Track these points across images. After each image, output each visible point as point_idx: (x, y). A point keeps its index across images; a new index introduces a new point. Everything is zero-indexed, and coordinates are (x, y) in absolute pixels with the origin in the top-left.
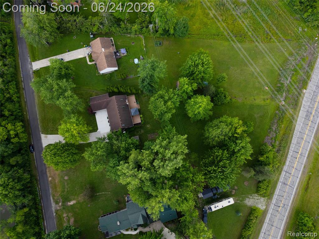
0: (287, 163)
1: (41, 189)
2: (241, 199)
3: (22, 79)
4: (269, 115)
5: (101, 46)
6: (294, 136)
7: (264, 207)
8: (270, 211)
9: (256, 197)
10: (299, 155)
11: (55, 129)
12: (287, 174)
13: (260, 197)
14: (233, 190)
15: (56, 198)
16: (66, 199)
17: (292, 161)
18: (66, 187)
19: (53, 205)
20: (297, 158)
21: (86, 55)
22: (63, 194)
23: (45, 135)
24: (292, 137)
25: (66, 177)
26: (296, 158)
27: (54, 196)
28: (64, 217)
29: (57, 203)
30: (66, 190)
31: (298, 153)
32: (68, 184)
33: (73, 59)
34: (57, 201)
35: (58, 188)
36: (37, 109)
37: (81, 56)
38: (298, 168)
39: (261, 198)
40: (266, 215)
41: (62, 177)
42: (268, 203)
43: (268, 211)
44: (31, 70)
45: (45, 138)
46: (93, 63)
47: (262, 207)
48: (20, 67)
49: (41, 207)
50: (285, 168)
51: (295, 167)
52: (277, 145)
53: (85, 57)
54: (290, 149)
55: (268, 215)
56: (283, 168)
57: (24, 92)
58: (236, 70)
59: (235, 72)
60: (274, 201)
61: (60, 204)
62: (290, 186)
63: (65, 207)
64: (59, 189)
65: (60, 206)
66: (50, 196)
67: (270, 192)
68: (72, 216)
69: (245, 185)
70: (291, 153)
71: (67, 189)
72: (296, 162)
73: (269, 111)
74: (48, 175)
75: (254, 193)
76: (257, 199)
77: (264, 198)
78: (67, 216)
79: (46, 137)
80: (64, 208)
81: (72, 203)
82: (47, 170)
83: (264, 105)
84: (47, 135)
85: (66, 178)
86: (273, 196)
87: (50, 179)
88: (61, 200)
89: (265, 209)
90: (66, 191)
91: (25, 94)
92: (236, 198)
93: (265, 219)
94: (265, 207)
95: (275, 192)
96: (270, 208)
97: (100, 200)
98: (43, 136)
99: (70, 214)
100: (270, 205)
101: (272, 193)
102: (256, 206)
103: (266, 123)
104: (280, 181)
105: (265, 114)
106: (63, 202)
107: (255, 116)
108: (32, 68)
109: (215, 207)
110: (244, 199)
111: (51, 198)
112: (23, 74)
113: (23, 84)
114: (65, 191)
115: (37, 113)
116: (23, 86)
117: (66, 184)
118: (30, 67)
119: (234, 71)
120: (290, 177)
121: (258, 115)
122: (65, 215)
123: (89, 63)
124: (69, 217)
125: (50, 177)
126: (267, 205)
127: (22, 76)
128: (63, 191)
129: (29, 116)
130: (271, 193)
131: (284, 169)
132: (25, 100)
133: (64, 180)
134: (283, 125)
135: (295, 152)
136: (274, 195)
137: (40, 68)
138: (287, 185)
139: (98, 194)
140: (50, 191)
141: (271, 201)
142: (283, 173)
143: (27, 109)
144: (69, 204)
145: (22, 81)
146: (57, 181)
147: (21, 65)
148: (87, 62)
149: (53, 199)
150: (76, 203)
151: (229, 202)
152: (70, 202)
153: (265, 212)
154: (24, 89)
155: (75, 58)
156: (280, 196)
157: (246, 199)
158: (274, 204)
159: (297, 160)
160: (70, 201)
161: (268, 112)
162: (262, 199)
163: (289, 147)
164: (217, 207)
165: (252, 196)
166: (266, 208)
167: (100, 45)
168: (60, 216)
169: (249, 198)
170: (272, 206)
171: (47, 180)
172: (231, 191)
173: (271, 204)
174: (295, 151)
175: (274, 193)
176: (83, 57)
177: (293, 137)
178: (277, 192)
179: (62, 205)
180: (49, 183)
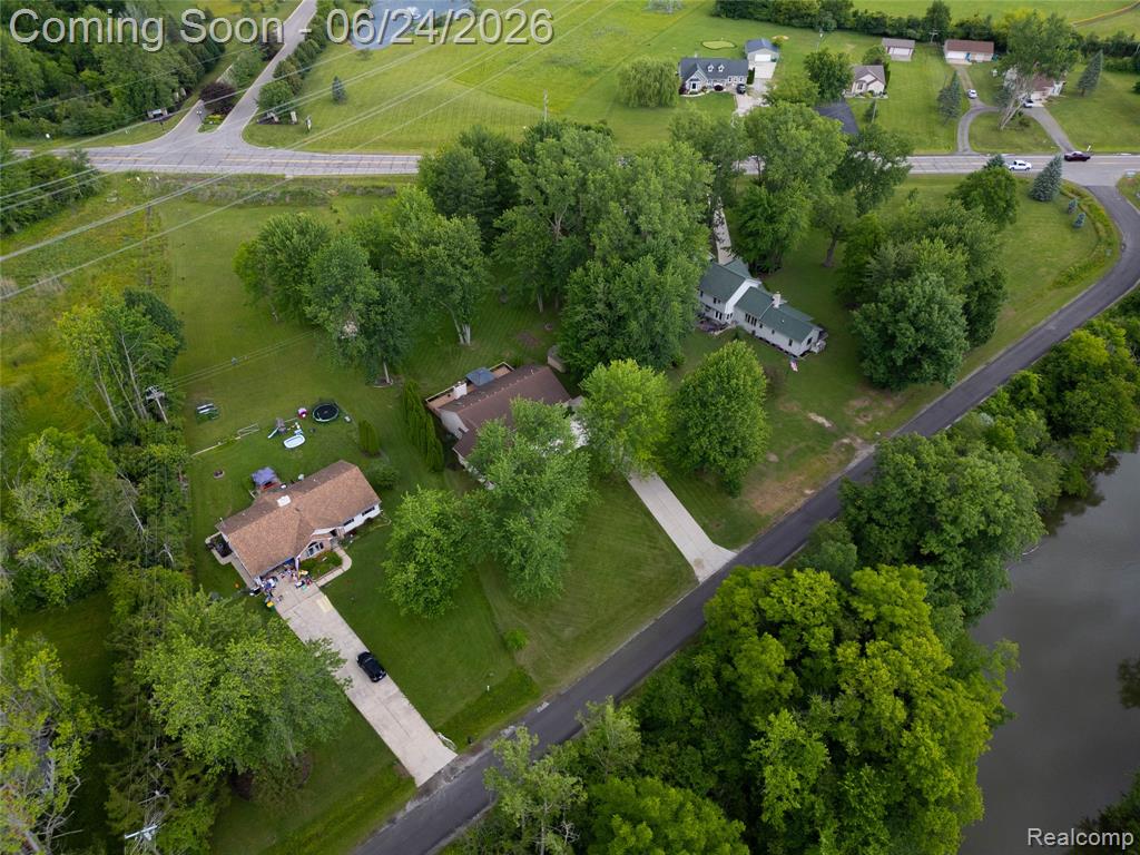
5: (267, 517)
11: (656, 552)
15: (843, 458)
16: (824, 434)
18: (794, 447)
21: (313, 587)
22: (818, 448)
23: (694, 568)
25: (772, 460)
27: (843, 464)
28: (867, 421)
29: (850, 450)
30: (802, 445)
32: (787, 447)
33: (346, 625)
34: (847, 450)
35: (814, 465)
36: (621, 646)
37: (325, 604)
41: (780, 468)
44: (462, 767)
45: (705, 563)
46: (341, 553)
48: (464, 829)
53: (322, 588)
61: (846, 441)
63: (844, 430)
64: (814, 461)
65: (853, 440)
68: (848, 407)
71: (798, 442)
74: (801, 502)
78: (858, 417)
79: (699, 562)
80: (849, 430)
81: (821, 420)
82: (792, 509)
84: (692, 564)
85: (774, 458)
87: (808, 492)
88: (835, 444)
90: (805, 444)
99: (848, 412)
106: (837, 437)
108: (452, 768)
111: (851, 466)
114: (808, 446)
115: (636, 634)
117: (788, 452)
118: (448, 779)
122: (861, 422)
123: (347, 563)
124: (857, 412)
125: (803, 495)
128: (813, 450)
129: (665, 657)
133: (781, 460)
137: (435, 731)
140: (838, 475)
144: (827, 424)
148: (345, 573)
149: (849, 461)
150: (812, 412)
152: (823, 423)
155: (340, 619)
160: (819, 425)
167: (263, 521)
171: (817, 497)
176: (325, 593)
179: (847, 437)
180: (821, 489)
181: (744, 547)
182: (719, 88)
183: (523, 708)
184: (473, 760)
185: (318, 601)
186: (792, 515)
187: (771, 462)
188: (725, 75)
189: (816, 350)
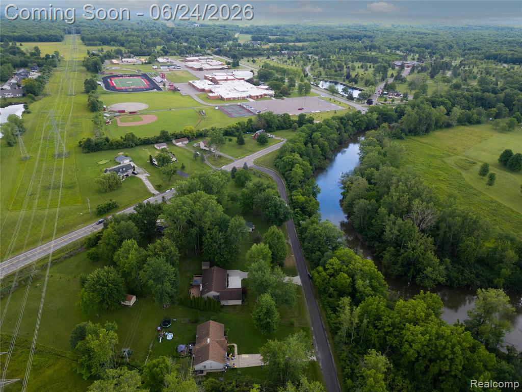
3: (328, 342)
5: (211, 348)
15: (288, 246)
17: (76, 238)
19: (290, 243)
23: (297, 284)
24: (57, 250)
26: (69, 238)
36: (308, 307)
37: (245, 356)
38: (75, 234)
44: (317, 350)
45: (297, 282)
46: (230, 344)
48: (333, 358)
53: (238, 354)
57: (324, 327)
74: (294, 258)
82: (295, 261)
87: (293, 256)
91: (323, 324)
98: (300, 283)
111: (292, 246)
112: (328, 347)
113: (326, 335)
115: (306, 303)
116: (326, 333)
118: (318, 354)
123: (236, 345)
127: (329, 345)
129: (316, 302)
132: (322, 318)
140: (292, 249)
143: (319, 309)
145: (329, 339)
147: (332, 359)
148: (238, 347)
154: (324, 330)
155: (253, 355)
174: (65, 242)
176: (241, 354)
180: (294, 254)
181: (298, 273)
182: (127, 175)
183: (310, 332)
184: (317, 347)
185: (243, 357)
186: (297, 262)
188: (126, 171)
189: (254, 228)
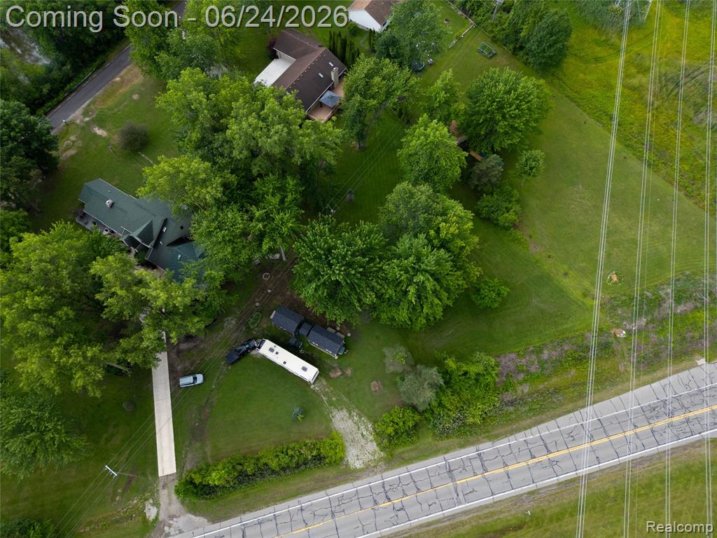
0: (502, 444)
1: (93, 79)
2: (334, 399)
4: (565, 326)
6: (577, 413)
7: (358, 465)
8: (361, 485)
9: (367, 429)
10: (545, 457)
12: (477, 463)
13: (371, 438)
14: (339, 370)
16: (100, 122)
17: (516, 450)
18: (121, 107)
19: (79, 112)
20: (535, 457)
22: (106, 111)
24: (569, 412)
25: (137, 95)
26: (533, 457)
27: (93, 103)
28: (68, 140)
29: (85, 114)
30: (116, 110)
31: (549, 452)
32: (126, 106)
34: (88, 113)
35: (110, 100)
38: (514, 479)
39: (371, 441)
40: (345, 481)
41: (133, 92)
42: (375, 467)
43: (358, 478)
47: (356, 458)
49: (64, 99)
50: (486, 447)
51: (511, 468)
52: (519, 392)
54: (540, 426)
55: (349, 485)
56: (481, 442)
58: (584, 199)
59: (579, 200)
60: (392, 476)
61: (87, 119)
62: (456, 491)
63: (86, 128)
64: (110, 103)
65: (82, 121)
66: (90, 97)
67: (403, 452)
68: (79, 148)
69: (369, 386)
70: (532, 434)
71: (119, 111)
72: (524, 464)
73: (571, 319)
74: (122, 73)
75: (369, 418)
76: (362, 434)
77: (377, 449)
78: (74, 142)
80: (83, 128)
81: (99, 132)
82: (128, 67)
83: (574, 301)
85: (135, 97)
86: (399, 466)
87: (118, 79)
88: (94, 116)
89: (356, 470)
90: (114, 112)
92: (329, 388)
93: (334, 485)
94: (362, 466)
95: (412, 463)
96: (369, 479)
97: (134, 165)
99: (80, 143)
100: (376, 474)
101: (403, 459)
102: (347, 444)
103: (541, 332)
104: (447, 456)
105: (557, 316)
106: (93, 120)
107: (533, 300)
109: (272, 350)
110: (338, 405)
114: (113, 110)
117: (125, 103)
119: (577, 196)
120: (475, 474)
121: (541, 305)
122: (73, 138)
124: (73, 145)
125: (121, 77)
126: (367, 468)
128: (110, 109)
130: (403, 456)
131: (481, 446)
133: (131, 97)
134: (573, 371)
135: (542, 443)
136: (403, 469)
138: (453, 479)
139: (143, 156)
140: (98, 93)
141: (385, 470)
142: (470, 452)
144: (96, 129)
146: (120, 91)
149: (89, 105)
150: (105, 138)
151: (304, 369)
152: (99, 129)
153: (349, 475)
156: (414, 482)
157: (342, 409)
158: (383, 483)
159: (531, 462)
160: (101, 127)
161: (568, 319)
162: (372, 447)
163: (542, 422)
164: (275, 352)
165: (360, 417)
166: (361, 470)
168: (67, 131)
169: (350, 414)
170: (375, 481)
171: (113, 77)
172: (333, 368)
173: (379, 476)
174: (547, 441)
175: (409, 464)
177: (571, 415)
178: (417, 468)
179: (87, 123)
180: (110, 83)
187: (138, 93)
